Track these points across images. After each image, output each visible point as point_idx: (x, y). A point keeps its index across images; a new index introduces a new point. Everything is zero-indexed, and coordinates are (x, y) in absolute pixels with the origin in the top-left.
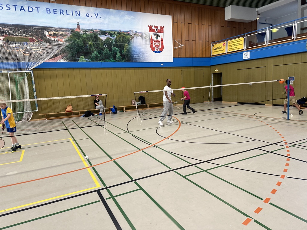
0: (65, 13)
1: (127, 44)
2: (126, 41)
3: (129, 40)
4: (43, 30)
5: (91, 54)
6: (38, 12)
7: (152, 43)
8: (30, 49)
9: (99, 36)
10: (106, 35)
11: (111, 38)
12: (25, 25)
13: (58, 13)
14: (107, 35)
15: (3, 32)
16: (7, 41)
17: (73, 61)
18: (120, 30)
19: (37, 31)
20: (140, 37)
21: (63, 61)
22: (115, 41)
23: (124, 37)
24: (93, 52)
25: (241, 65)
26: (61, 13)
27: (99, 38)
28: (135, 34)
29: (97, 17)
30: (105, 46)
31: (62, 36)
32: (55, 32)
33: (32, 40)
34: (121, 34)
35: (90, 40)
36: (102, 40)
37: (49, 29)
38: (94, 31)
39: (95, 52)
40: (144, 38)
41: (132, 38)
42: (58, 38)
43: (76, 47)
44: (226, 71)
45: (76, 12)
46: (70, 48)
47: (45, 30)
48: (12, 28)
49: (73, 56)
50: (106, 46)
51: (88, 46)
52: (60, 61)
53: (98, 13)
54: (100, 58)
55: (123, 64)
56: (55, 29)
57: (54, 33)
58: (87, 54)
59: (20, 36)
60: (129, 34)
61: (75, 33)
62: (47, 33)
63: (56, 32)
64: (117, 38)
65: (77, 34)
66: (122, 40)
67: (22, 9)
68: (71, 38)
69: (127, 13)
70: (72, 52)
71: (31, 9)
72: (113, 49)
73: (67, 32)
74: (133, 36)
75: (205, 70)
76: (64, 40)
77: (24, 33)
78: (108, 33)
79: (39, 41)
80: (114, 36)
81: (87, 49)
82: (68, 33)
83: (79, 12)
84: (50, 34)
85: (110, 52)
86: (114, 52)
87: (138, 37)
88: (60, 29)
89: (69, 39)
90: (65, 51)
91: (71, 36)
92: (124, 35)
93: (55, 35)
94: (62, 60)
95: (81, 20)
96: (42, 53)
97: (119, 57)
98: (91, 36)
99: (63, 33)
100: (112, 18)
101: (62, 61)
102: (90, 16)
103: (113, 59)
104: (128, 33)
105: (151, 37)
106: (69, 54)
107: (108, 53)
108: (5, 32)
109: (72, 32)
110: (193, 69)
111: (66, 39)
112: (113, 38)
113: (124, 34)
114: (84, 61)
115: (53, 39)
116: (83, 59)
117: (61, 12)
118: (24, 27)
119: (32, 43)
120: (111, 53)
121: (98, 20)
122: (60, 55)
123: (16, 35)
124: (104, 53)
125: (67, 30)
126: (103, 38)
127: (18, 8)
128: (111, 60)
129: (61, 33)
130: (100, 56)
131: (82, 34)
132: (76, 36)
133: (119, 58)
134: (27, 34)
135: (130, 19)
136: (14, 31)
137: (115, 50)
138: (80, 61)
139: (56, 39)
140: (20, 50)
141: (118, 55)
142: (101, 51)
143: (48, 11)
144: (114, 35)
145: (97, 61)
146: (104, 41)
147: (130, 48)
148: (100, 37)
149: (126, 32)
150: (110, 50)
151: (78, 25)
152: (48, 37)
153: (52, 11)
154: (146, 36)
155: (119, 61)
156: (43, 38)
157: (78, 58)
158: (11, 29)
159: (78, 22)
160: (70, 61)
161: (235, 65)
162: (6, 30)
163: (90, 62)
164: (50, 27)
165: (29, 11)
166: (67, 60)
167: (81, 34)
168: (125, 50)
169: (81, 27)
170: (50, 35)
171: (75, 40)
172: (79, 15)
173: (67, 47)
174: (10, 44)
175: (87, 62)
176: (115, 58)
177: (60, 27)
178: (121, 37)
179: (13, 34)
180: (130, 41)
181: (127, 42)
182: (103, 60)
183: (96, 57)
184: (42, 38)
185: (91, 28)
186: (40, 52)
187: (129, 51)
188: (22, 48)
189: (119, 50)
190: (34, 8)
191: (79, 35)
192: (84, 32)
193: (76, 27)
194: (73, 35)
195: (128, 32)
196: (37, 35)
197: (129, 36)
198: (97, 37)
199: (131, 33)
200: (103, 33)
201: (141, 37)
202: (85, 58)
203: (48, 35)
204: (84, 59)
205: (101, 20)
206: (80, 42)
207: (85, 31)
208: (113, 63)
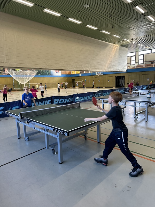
25: (79, 77)
33: (28, 70)
44: (76, 79)
55: (49, 76)
58: (40, 73)
75: (70, 78)
110: (67, 78)
116: (39, 75)
141: (48, 74)
155: (48, 75)
160: (36, 75)
161: (78, 77)
163: (41, 75)
183: (43, 74)
187: (50, 73)
189: (48, 72)
208: (46, 76)
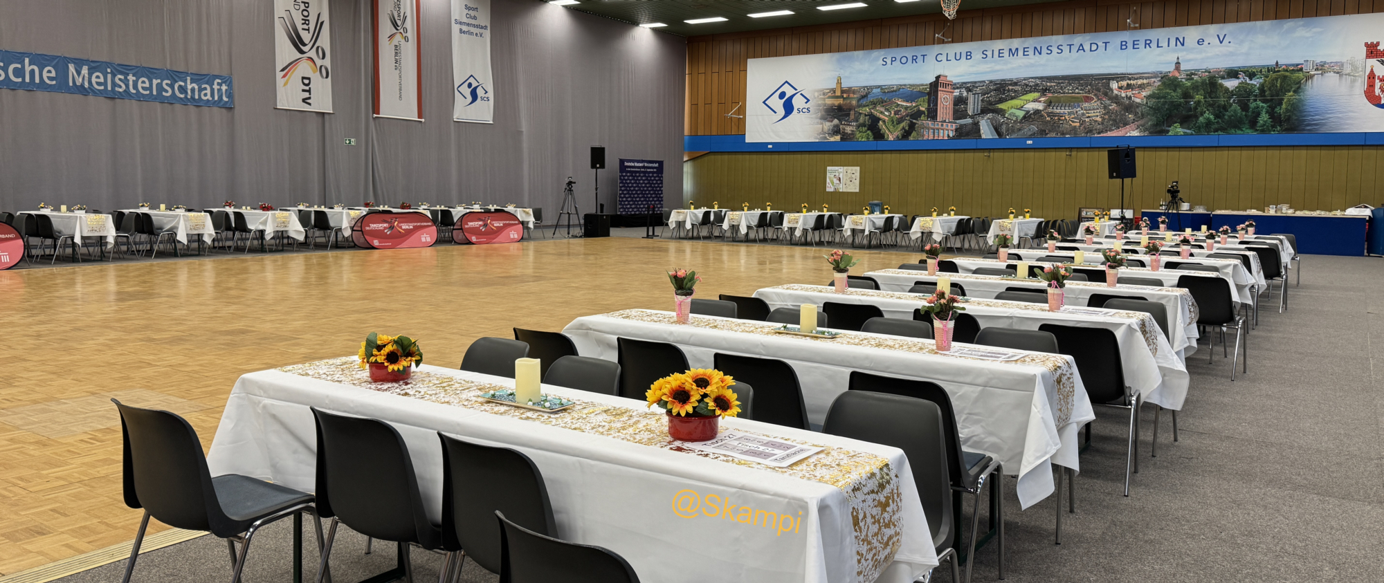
0: (1154, 45)
1: (1291, 93)
2: (1289, 85)
3: (1299, 82)
4: (1110, 79)
5: (1197, 117)
6: (1106, 50)
7: (1371, 86)
8: (1083, 114)
9: (1220, 81)
10: (1238, 78)
11: (1251, 82)
12: (1080, 75)
13: (1142, 45)
14: (1240, 76)
15: (1046, 89)
16: (1049, 103)
17: (1156, 133)
18: (1277, 62)
19: (1098, 83)
20: (1335, 72)
21: (1136, 135)
22: (1259, 89)
23: (1285, 77)
24: (1202, 115)
26: (1147, 45)
27: (1221, 85)
28: (1322, 68)
29: (1221, 42)
30: (1231, 101)
31: (1141, 87)
32: (1129, 82)
33: (1088, 99)
34: (1278, 71)
35: (1198, 91)
36: (1227, 89)
37: (1118, 77)
38: (1210, 72)
39: (1206, 115)
40: (1346, 75)
41: (1312, 77)
42: (1134, 92)
43: (1166, 106)
45: (1177, 39)
46: (1155, 110)
47: (1113, 80)
48: (1061, 81)
49: (1156, 125)
50: (1234, 100)
51: (1192, 103)
52: (1131, 135)
53: (1225, 35)
54: (1216, 126)
55: (1275, 137)
56: (1130, 76)
57: (1128, 84)
58: (1187, 119)
59: (1070, 93)
60: (1301, 70)
61: (1169, 79)
62: (1114, 85)
63: (1132, 82)
64: (1266, 81)
65: (1173, 82)
66: (1281, 85)
67: (1081, 48)
68: (1159, 90)
69: (1301, 23)
70: (1156, 117)
71: (1094, 47)
72: (1253, 105)
73: (1152, 80)
74: (1312, 73)
76: (1144, 94)
77: (1077, 88)
78: (1244, 73)
79: (1099, 99)
80: (1258, 78)
81: (1190, 109)
82: (1154, 82)
83: (1184, 38)
84: (1120, 85)
85: (1244, 113)
86: (1253, 112)
87: (1326, 74)
88: (1140, 76)
89: (1154, 93)
90: (1142, 115)
91: (1159, 86)
92: (1287, 74)
93: (1129, 87)
94: (1134, 132)
95: (1185, 53)
96: (1100, 120)
97: (1265, 122)
98: (1203, 83)
99: (1145, 81)
100: (1261, 39)
101: (1136, 133)
102: (1206, 43)
103: (1248, 127)
104: (1299, 67)
105: (1372, 69)
106: (1150, 120)
107: (1236, 115)
108: (1049, 90)
109: (1162, 78)
111: (1148, 93)
112: (1255, 83)
113: (1287, 71)
114: (1179, 134)
115: (1123, 95)
116: (1177, 130)
117: (1148, 43)
118: (1080, 78)
119: (1086, 105)
120: (1246, 115)
121: (1224, 48)
122: (1133, 123)
123: (1064, 93)
124: (1229, 116)
125: (1155, 75)
126: (1231, 84)
127: (1074, 49)
128: (1242, 130)
129: (1140, 82)
130: (1217, 122)
131: (1183, 80)
132: (1169, 84)
133: (1264, 125)
134: (1081, 90)
135: (1308, 35)
136: (1062, 87)
137: (1258, 107)
138: (1170, 133)
139: (1129, 94)
140: (1067, 117)
141: (1264, 117)
142: (1220, 111)
143: (1123, 45)
144: (1258, 76)
145: (1208, 132)
146: (1232, 91)
147: (1300, 101)
148: (1224, 83)
149: (1293, 65)
150: (1245, 107)
151: (1178, 63)
152: (1115, 92)
153: (1130, 45)
154: (1355, 68)
155: (1263, 131)
156: (1107, 92)
157: (1167, 128)
158: (1059, 83)
159: (1178, 58)
160: (1150, 133)
162: (1051, 86)
163: (1192, 134)
164: (1122, 74)
165: (1091, 51)
166: (1145, 131)
167: (1181, 81)
168: (1284, 106)
169: (1182, 68)
170: (1120, 88)
171: (1165, 93)
172: (1183, 45)
173: (1149, 107)
174: (1053, 109)
175: (1186, 134)
176: (1253, 124)
177: (1141, 72)
178: (1277, 79)
179: (1059, 92)
180: (1302, 86)
181: (1292, 88)
182: (1223, 129)
183: (1208, 124)
184: (1106, 94)
185: (1204, 66)
186: (1099, 119)
187: (1296, 108)
188: (1069, 114)
189: (1268, 106)
190: (1100, 44)
191: (1175, 83)
192: (1187, 75)
193: (1172, 68)
194: (1164, 84)
195: (1297, 65)
196: (1098, 90)
197: (1301, 75)
198: (1216, 83)
199: (1308, 68)
200: (1233, 74)
201: (1338, 73)
202: (1182, 128)
203: (1117, 87)
204: (1180, 131)
205: (1231, 48)
206: (1175, 96)
207: (1190, 75)
208: (1247, 135)
